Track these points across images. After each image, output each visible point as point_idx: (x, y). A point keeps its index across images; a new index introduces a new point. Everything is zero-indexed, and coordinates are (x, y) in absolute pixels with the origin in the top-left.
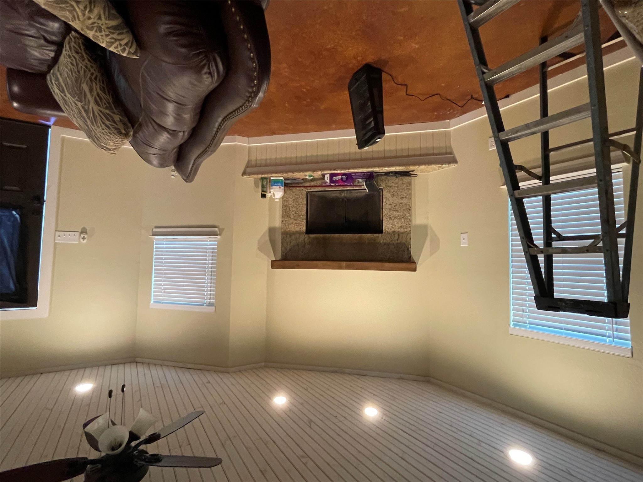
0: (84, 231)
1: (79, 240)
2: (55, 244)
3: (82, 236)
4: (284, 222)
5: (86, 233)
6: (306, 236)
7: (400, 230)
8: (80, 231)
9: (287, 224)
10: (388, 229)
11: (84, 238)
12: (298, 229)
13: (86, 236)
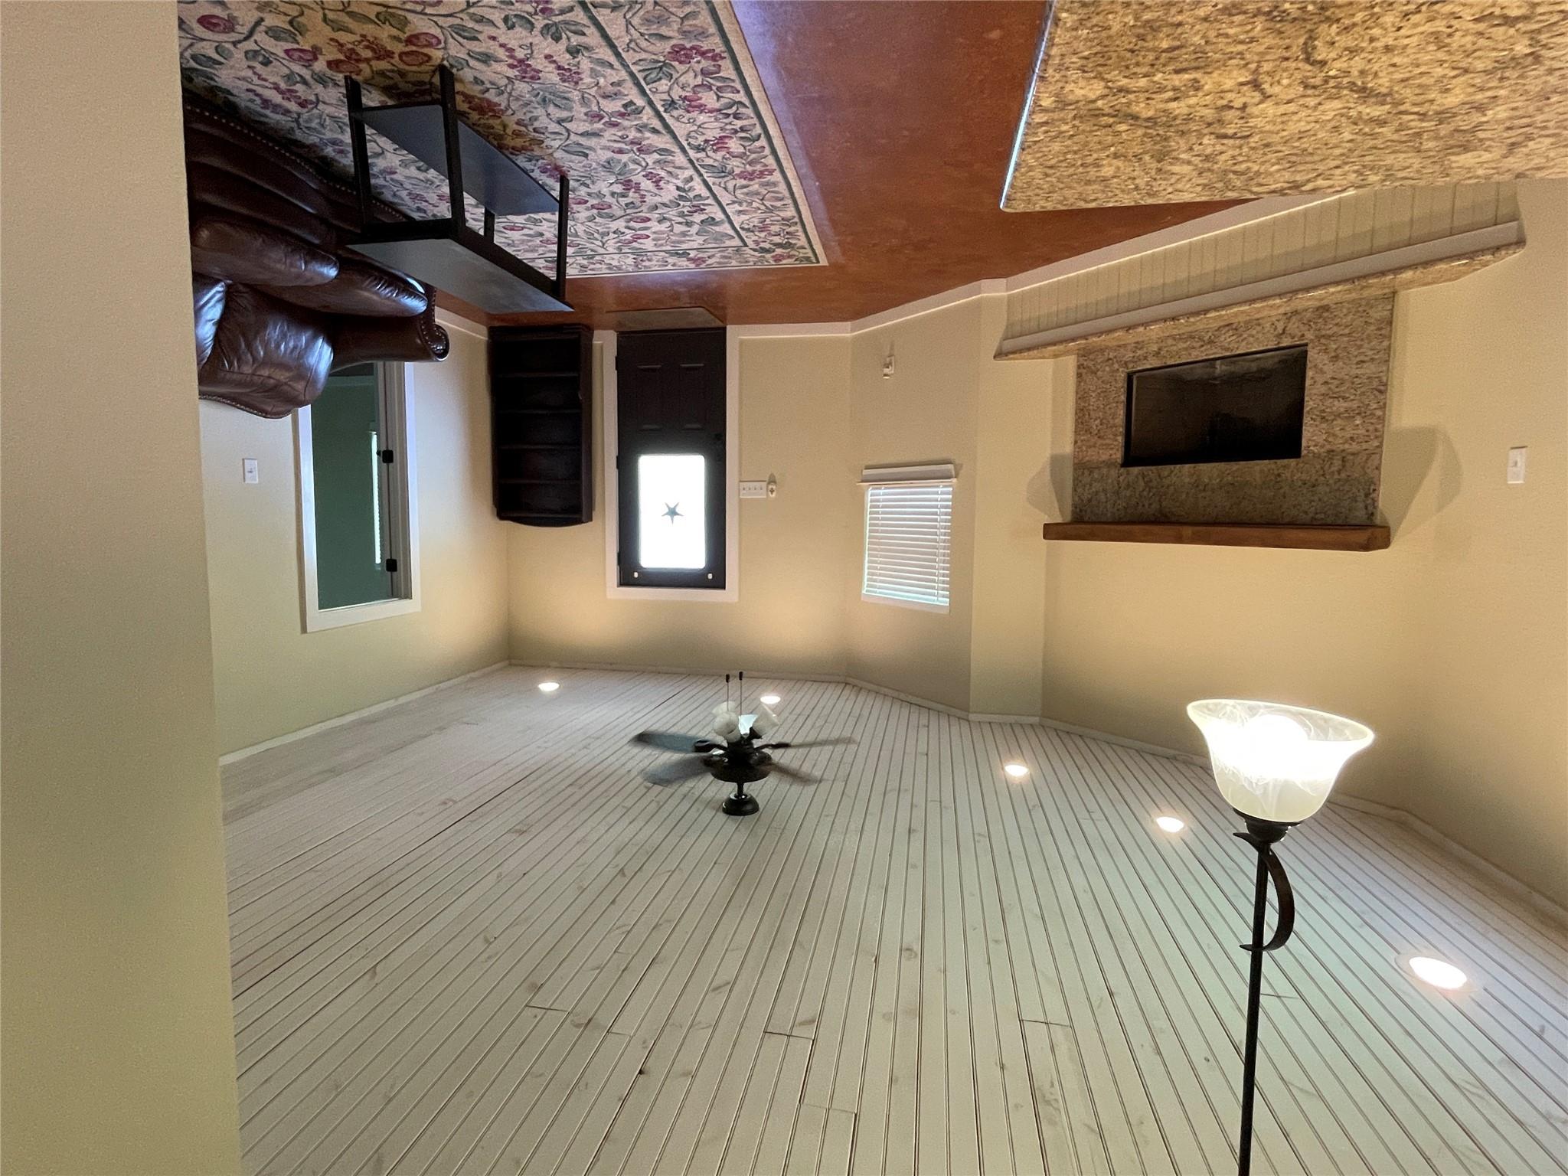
0: (772, 481)
1: (767, 495)
2: (740, 500)
3: (770, 487)
4: (1079, 443)
5: (774, 482)
6: (1122, 470)
7: (1347, 446)
8: (767, 479)
9: (1084, 448)
10: (1315, 446)
11: (772, 491)
12: (1104, 457)
13: (774, 487)
